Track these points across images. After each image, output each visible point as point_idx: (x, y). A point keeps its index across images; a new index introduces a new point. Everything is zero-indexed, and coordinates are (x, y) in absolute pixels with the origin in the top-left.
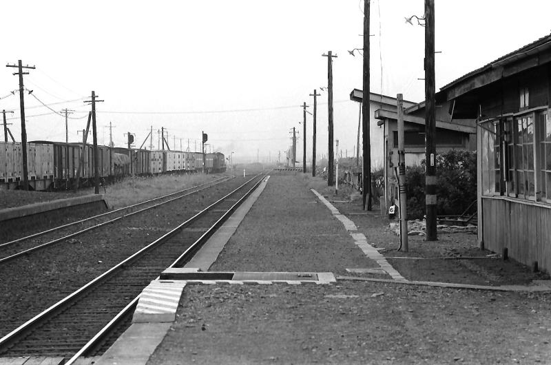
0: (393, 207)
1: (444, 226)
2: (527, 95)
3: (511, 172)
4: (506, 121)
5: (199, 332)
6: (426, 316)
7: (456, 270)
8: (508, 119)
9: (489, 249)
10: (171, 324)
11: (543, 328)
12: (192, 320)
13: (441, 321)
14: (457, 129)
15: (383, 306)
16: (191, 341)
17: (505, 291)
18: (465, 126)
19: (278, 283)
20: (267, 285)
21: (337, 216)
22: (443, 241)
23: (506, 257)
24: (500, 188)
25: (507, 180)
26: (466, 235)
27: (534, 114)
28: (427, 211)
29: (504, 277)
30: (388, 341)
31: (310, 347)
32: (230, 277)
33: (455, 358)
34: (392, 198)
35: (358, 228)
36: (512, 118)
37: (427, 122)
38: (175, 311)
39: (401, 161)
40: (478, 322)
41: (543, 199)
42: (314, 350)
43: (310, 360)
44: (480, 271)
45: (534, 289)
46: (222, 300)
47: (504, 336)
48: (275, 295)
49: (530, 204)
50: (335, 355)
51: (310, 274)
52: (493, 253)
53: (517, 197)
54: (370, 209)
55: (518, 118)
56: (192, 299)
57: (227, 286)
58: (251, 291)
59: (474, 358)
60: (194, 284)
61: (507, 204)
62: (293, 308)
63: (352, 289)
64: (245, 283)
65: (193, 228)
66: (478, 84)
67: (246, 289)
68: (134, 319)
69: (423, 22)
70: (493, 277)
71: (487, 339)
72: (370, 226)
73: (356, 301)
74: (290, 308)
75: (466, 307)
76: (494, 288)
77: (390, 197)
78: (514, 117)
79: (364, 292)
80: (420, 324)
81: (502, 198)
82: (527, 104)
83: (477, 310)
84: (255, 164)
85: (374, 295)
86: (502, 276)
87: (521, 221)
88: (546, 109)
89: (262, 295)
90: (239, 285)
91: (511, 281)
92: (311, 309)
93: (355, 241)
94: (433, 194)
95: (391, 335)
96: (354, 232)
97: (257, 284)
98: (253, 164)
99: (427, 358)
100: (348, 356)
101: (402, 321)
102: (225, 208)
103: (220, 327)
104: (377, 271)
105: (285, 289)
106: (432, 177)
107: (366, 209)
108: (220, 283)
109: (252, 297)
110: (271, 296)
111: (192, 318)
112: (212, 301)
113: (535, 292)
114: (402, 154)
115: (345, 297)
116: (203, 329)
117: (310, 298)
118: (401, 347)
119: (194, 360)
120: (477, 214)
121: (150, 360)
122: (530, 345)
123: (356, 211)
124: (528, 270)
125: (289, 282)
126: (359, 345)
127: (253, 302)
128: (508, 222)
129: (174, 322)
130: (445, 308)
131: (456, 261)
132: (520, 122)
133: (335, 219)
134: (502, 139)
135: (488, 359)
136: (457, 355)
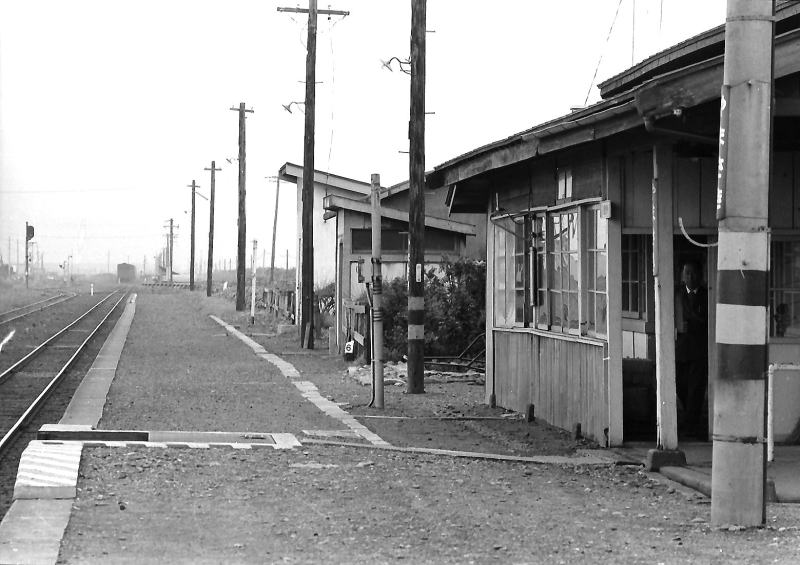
0: (352, 343)
1: (432, 372)
2: (570, 180)
3: (541, 292)
4: (535, 218)
5: (117, 512)
6: (439, 494)
7: (459, 434)
8: (539, 215)
9: (504, 405)
10: (72, 502)
11: (606, 510)
12: (101, 496)
13: (461, 500)
14: (448, 228)
15: (375, 479)
16: (110, 523)
17: (541, 463)
18: (461, 223)
19: (218, 447)
20: (202, 450)
21: (265, 356)
22: (433, 394)
23: (531, 418)
24: (524, 316)
25: (536, 305)
26: (466, 386)
27: (579, 208)
28: (409, 350)
29: (534, 445)
30: (394, 525)
31: (286, 532)
32: (145, 437)
33: (495, 546)
34: (349, 329)
35: (301, 374)
36: (544, 214)
37: (411, 217)
38: (74, 483)
39: (376, 274)
40: (513, 503)
41: (590, 332)
42: (293, 536)
43: (292, 549)
44: (497, 436)
45: (581, 461)
46: (141, 469)
47: (554, 520)
48: (217, 464)
49: (571, 340)
50: (325, 541)
51: (262, 435)
52: (511, 411)
53: (550, 329)
54: (311, 346)
55: (553, 214)
56: (96, 467)
57: (143, 449)
58: (181, 458)
59: (522, 546)
60: (95, 446)
61: (535, 340)
62: (246, 481)
63: (325, 456)
64: (169, 446)
65: (30, 372)
66: (496, 163)
67: (173, 454)
68: (16, 494)
69: (408, 67)
70: (516, 445)
71: (532, 524)
72: (318, 372)
73: (336, 473)
74: (242, 481)
75: (493, 483)
76: (525, 459)
77: (345, 329)
78: (548, 213)
79: (345, 460)
80: (433, 505)
81: (527, 330)
82: (569, 195)
83: (509, 487)
84: (104, 275)
85: (361, 464)
86: (531, 443)
87: (556, 364)
88: (598, 203)
89: (198, 462)
90: (160, 448)
91: (544, 450)
92: (273, 483)
93: (301, 392)
94: (419, 323)
95: (396, 517)
96: (296, 379)
97: (187, 447)
98: (99, 275)
99: (455, 546)
100: (343, 543)
101: (406, 500)
102: (73, 343)
103: (145, 506)
104: (348, 435)
105: (230, 455)
106: (418, 298)
107: (305, 346)
108: (133, 446)
109: (184, 466)
110: (211, 464)
111: (100, 493)
112: (126, 469)
113: (583, 465)
114: (378, 263)
115: (319, 466)
116: (123, 508)
117: (268, 468)
118: (415, 532)
119: (124, 548)
120: (484, 355)
121: (62, 546)
122: (594, 532)
123: (291, 348)
124: (566, 435)
125: (235, 445)
126: (355, 530)
127: (186, 472)
128: (536, 365)
129: (75, 498)
130: (464, 483)
131: (458, 422)
132: (556, 219)
133: (262, 360)
134: (528, 244)
135: (540, 548)
136: (495, 542)
